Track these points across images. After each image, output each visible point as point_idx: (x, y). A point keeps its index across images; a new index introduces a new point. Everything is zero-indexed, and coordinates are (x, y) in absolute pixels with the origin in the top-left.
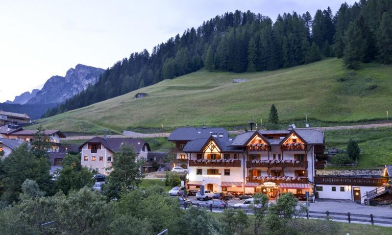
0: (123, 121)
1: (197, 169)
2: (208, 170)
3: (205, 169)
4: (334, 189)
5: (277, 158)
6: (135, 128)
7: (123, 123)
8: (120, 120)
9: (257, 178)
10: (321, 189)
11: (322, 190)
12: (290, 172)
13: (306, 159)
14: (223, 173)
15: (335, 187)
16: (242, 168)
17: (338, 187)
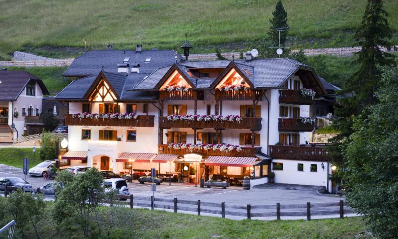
0: (18, 32)
1: (83, 131)
2: (100, 132)
3: (95, 130)
4: (301, 168)
5: (213, 112)
6: (37, 47)
7: (18, 35)
8: (13, 28)
9: (174, 147)
10: (280, 167)
11: (281, 169)
12: (232, 136)
13: (260, 113)
14: (125, 138)
15: (303, 165)
16: (156, 129)
17: (307, 165)
